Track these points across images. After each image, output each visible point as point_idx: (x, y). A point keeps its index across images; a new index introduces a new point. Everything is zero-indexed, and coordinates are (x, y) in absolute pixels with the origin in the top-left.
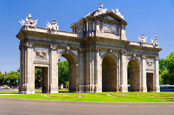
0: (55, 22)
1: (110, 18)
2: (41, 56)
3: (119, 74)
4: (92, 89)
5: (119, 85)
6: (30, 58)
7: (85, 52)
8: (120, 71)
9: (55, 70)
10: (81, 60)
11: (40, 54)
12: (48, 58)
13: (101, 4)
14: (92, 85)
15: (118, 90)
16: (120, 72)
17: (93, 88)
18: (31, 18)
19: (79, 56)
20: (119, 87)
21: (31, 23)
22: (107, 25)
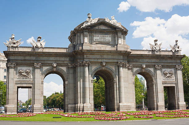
0: (39, 39)
1: (103, 27)
2: (24, 76)
3: (117, 90)
4: (80, 109)
5: (117, 103)
6: (12, 79)
7: (75, 68)
8: (118, 86)
9: (39, 90)
10: (71, 76)
11: (23, 74)
12: (32, 77)
13: (89, 14)
14: (80, 105)
15: (116, 109)
16: (119, 88)
17: (81, 107)
18: (14, 38)
19: (68, 73)
20: (117, 105)
21: (14, 43)
22: (99, 35)
